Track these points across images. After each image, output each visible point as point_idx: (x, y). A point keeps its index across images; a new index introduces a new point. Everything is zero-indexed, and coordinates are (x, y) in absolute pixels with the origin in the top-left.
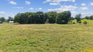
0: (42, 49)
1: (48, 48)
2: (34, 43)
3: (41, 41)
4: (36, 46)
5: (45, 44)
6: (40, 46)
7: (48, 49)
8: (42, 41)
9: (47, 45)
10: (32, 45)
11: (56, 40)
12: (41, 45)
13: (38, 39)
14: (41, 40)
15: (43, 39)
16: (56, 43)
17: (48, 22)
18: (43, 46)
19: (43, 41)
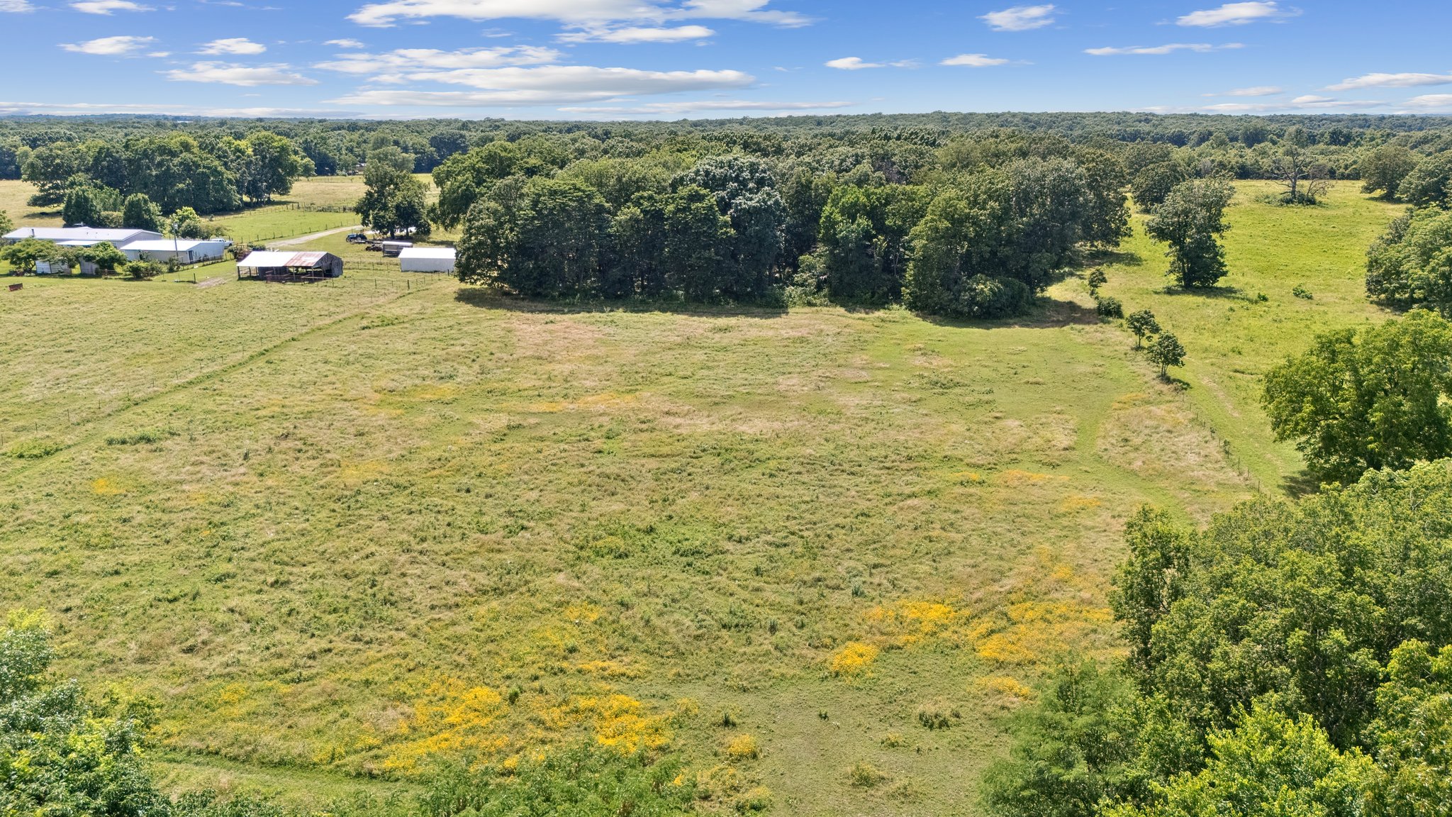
0: (733, 587)
1: (757, 585)
2: (698, 552)
3: (729, 546)
4: (707, 569)
5: (751, 562)
6: (725, 575)
7: (757, 590)
8: (739, 546)
9: (758, 571)
10: (690, 565)
11: (808, 547)
12: (730, 568)
13: (717, 526)
14: (730, 538)
15: (744, 533)
16: (801, 560)
17: (819, 287)
18: (738, 575)
19: (740, 541)
